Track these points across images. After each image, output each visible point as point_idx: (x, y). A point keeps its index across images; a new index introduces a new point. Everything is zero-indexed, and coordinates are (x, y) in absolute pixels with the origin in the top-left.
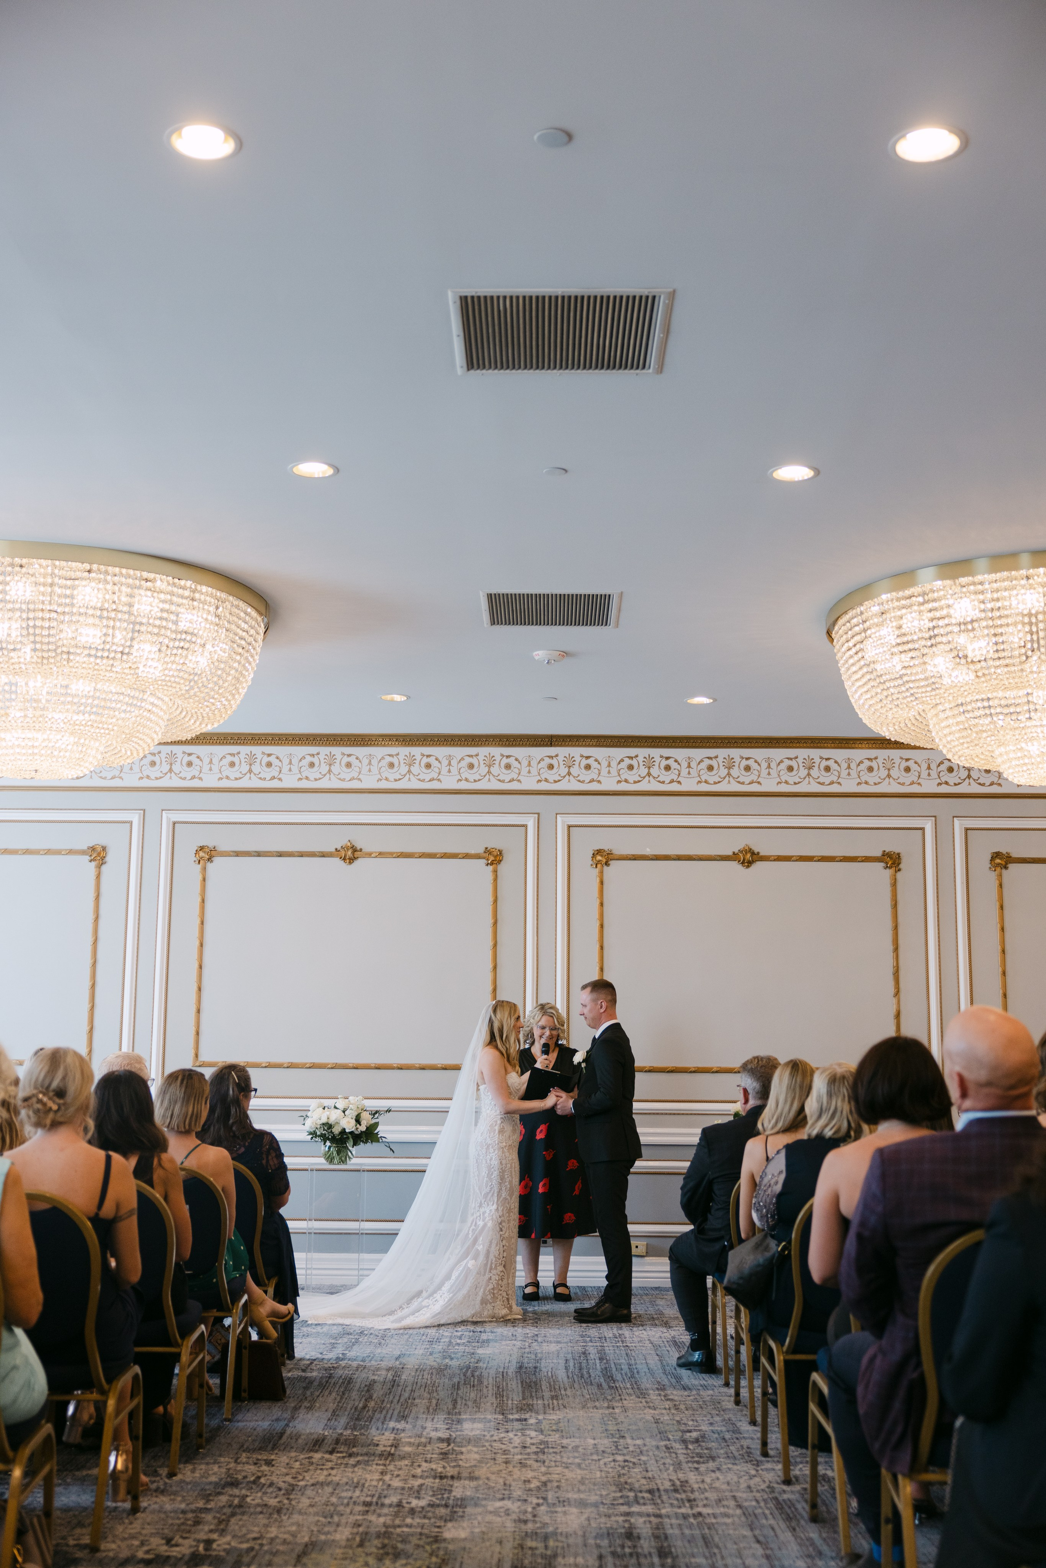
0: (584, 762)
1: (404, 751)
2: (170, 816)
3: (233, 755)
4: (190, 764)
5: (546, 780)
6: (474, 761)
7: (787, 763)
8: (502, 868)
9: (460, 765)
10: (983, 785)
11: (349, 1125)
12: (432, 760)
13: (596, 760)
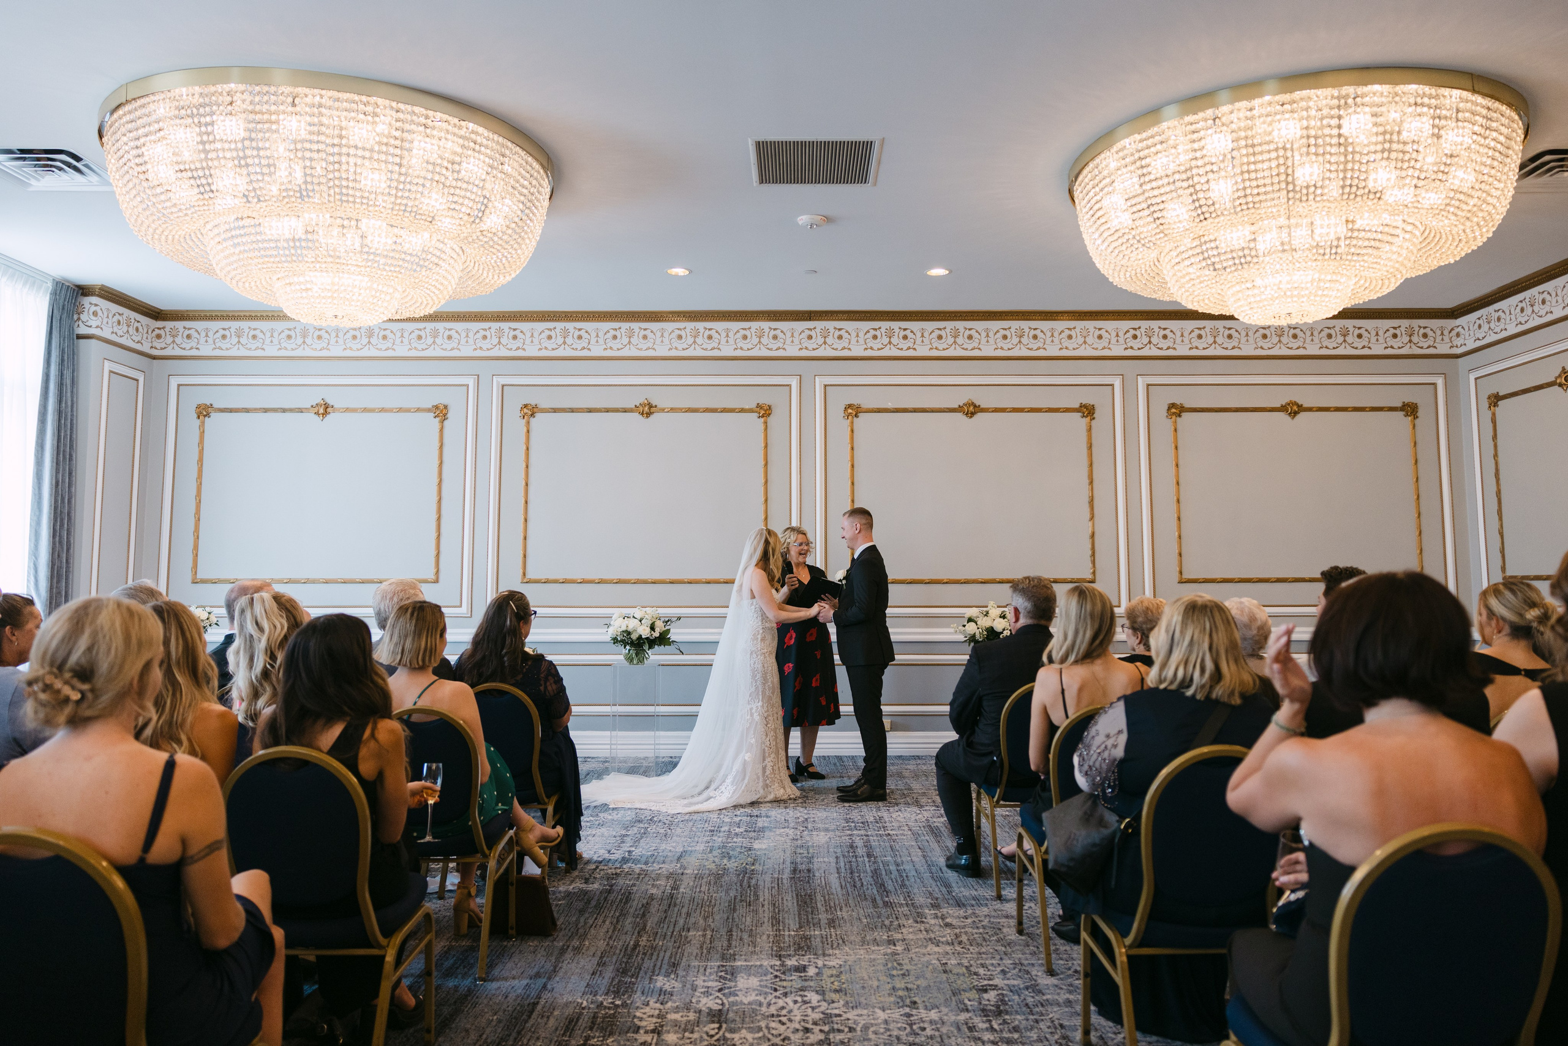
0: (837, 333)
1: (690, 325)
2: (499, 380)
3: (550, 330)
4: (515, 337)
5: (806, 348)
6: (747, 333)
7: (1002, 332)
8: (771, 420)
9: (736, 337)
10: (1161, 349)
11: (644, 631)
12: (713, 333)
13: (847, 332)
